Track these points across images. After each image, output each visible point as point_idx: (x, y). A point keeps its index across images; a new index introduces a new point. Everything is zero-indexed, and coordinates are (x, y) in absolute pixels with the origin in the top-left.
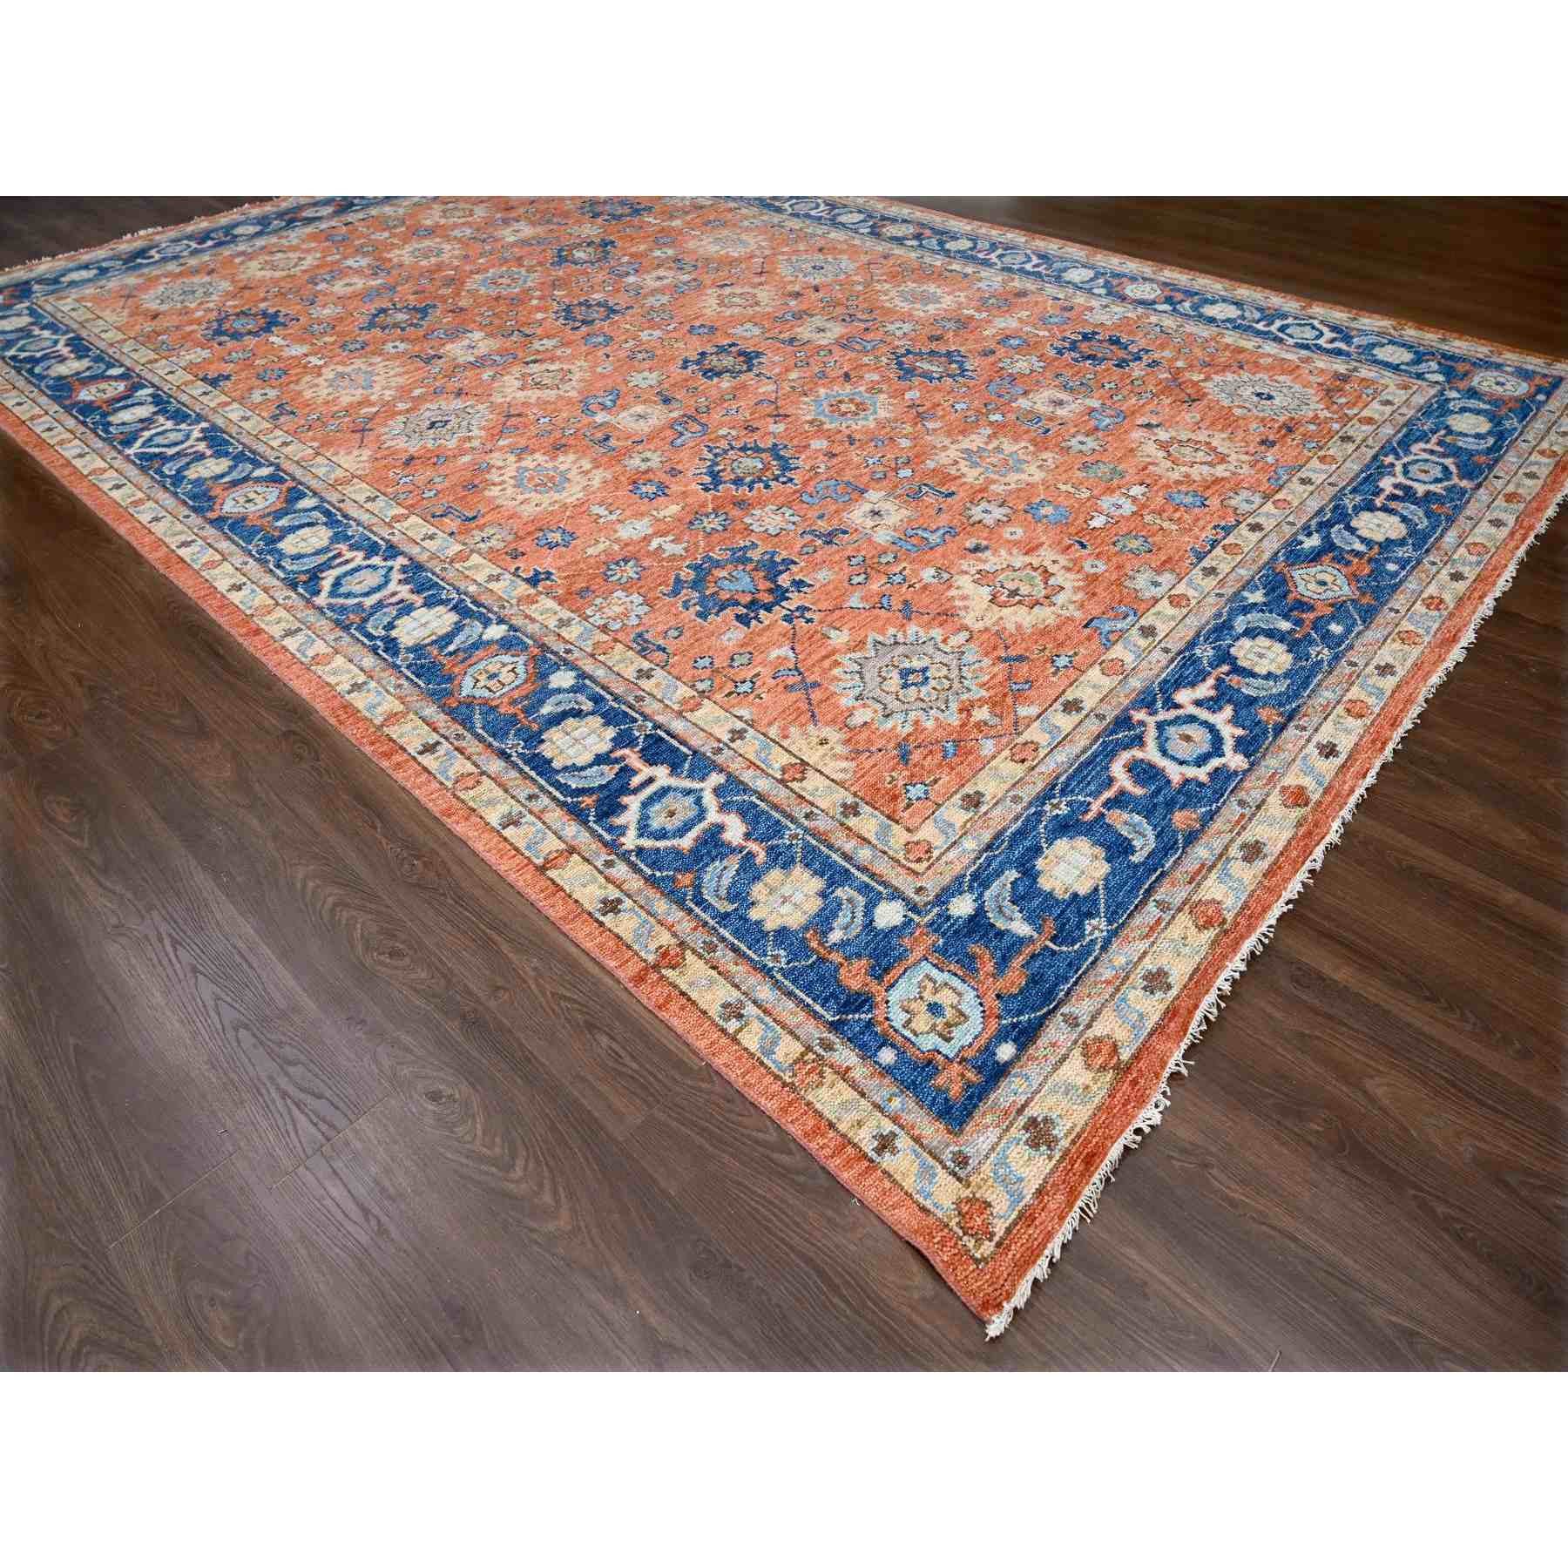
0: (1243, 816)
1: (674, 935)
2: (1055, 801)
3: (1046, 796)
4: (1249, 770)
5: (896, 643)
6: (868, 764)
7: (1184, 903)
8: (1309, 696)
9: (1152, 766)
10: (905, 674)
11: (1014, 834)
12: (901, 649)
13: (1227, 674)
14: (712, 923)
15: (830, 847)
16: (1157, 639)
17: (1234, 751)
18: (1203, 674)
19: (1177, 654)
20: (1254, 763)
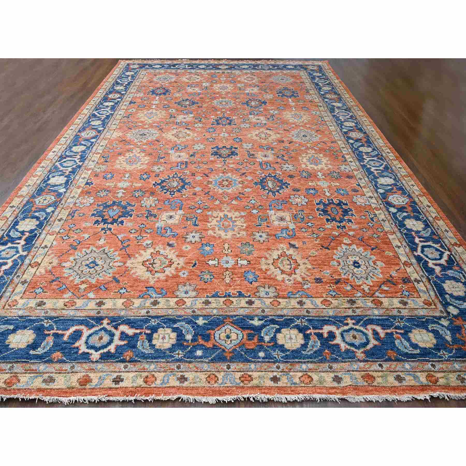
0: (66, 370)
2: (50, 321)
3: (51, 318)
4: (93, 362)
5: (106, 254)
6: (46, 276)
7: (15, 373)
8: (148, 362)
9: (80, 336)
10: (94, 262)
11: (30, 319)
12: (104, 256)
13: (145, 333)
15: (8, 286)
16: (153, 307)
17: (101, 354)
18: (140, 327)
19: (147, 316)
20: (97, 362)
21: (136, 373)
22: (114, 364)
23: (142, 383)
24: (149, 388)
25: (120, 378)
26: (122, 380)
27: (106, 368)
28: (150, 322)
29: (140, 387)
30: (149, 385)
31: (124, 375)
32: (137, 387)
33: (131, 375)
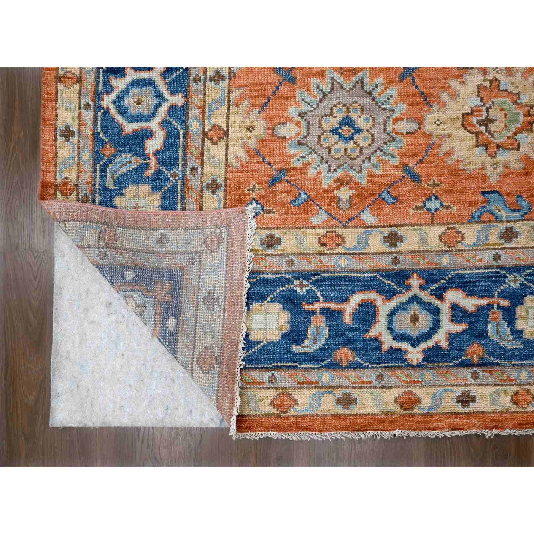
0: (370, 382)
1: (78, 177)
2: (305, 282)
3: (304, 275)
4: (413, 367)
5: (370, 93)
6: (253, 166)
7: (283, 388)
8: (514, 365)
9: (374, 314)
10: (347, 122)
11: (264, 279)
12: (366, 101)
13: (499, 307)
14: (97, 187)
15: (183, 198)
16: (506, 245)
17: (424, 351)
18: (487, 293)
19: (498, 267)
20: (419, 366)
21: (497, 388)
22: (453, 370)
23: (509, 405)
24: (524, 413)
25: (468, 396)
26: (474, 400)
27: (440, 380)
28: (504, 282)
29: (507, 411)
30: (523, 408)
31: (475, 391)
32: (502, 412)
33: (488, 390)
